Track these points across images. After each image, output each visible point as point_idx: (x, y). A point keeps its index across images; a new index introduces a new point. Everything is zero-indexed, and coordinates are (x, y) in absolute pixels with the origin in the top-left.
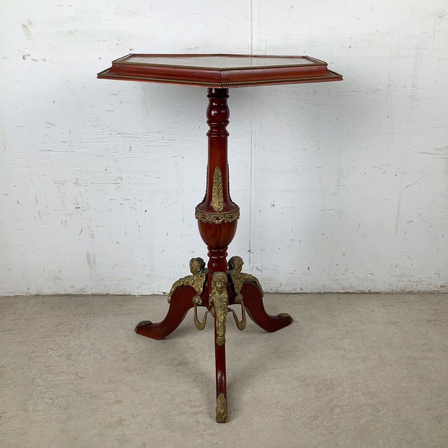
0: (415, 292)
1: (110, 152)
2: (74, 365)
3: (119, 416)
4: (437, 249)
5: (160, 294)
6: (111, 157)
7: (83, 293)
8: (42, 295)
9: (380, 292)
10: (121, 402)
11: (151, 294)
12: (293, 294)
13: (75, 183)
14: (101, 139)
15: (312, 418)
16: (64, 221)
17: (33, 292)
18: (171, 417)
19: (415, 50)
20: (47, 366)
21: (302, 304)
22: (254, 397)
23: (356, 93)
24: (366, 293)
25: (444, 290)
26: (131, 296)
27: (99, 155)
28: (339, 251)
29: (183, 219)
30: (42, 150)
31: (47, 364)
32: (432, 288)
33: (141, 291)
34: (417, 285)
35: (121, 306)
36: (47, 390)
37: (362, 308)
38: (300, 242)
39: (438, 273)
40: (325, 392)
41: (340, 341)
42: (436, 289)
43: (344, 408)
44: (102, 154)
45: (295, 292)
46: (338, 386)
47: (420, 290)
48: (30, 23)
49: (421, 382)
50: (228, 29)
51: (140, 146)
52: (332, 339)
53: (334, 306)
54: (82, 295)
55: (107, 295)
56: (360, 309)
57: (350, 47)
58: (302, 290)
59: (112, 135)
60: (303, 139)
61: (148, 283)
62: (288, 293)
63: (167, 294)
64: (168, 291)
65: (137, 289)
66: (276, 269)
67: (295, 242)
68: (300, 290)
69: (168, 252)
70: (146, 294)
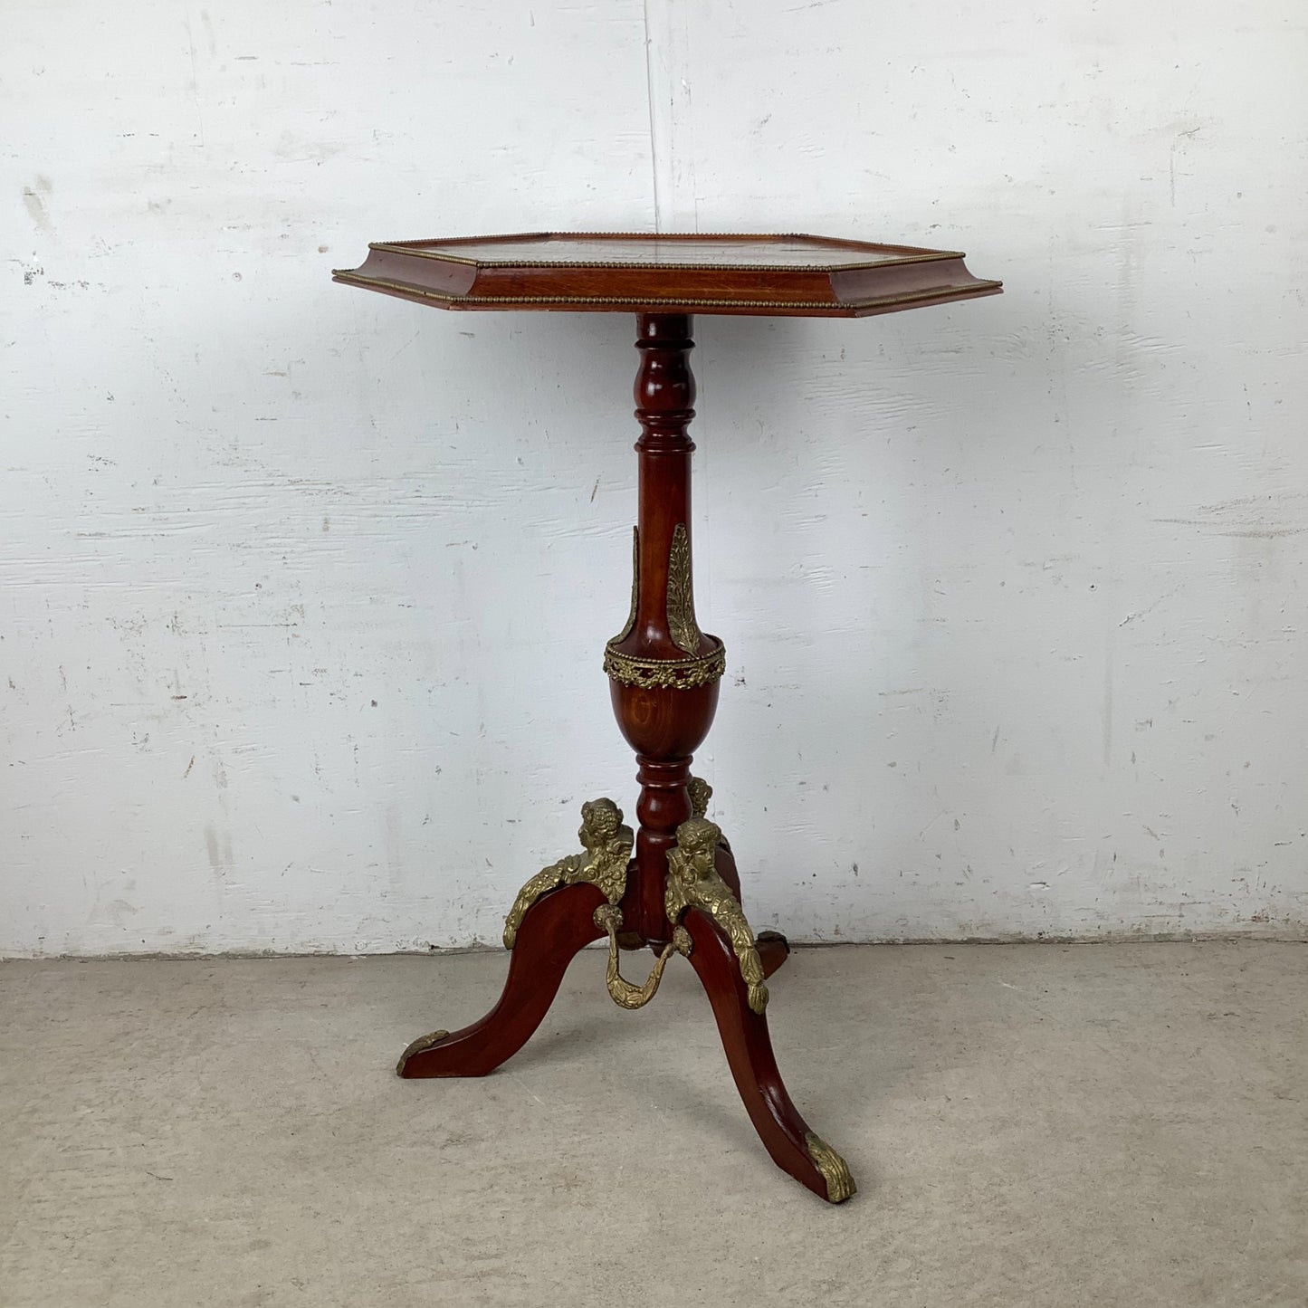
0: (1176, 937)
1: (269, 535)
2: (147, 1146)
3: (258, 1282)
4: (1233, 806)
5: (422, 950)
6: (272, 549)
7: (197, 951)
8: (81, 957)
9: (1073, 939)
10: (267, 1244)
11: (396, 949)
12: (812, 946)
13: (170, 626)
14: (242, 500)
15: (825, 1287)
16: (140, 738)
17: (55, 948)
18: (408, 1287)
19: (1120, 228)
20: (70, 1147)
21: (839, 975)
22: (660, 1231)
23: (958, 355)
24: (1031, 942)
25: (1263, 929)
26: (337, 959)
27: (238, 546)
28: (941, 814)
29: (482, 727)
30: (79, 535)
31: (68, 1144)
32: (1229, 925)
33: (365, 941)
34: (1181, 916)
35: (302, 987)
36: (60, 1213)
37: (1012, 983)
38: (826, 788)
39: (1242, 880)
40: (871, 1214)
42: (1239, 927)
43: (923, 1258)
44: (246, 540)
45: (820, 942)
46: (913, 1198)
47: (1190, 931)
48: (45, 184)
49: (1163, 1186)
50: (588, 186)
51: (352, 518)
52: (912, 1070)
53: (930, 978)
54: (193, 957)
55: (268, 956)
56: (1008, 985)
57: (934, 226)
58: (839, 936)
59: (272, 487)
60: (817, 487)
61: (386, 919)
62: (797, 944)
63: (443, 951)
64: (443, 942)
65: (353, 937)
66: (759, 873)
67: (811, 788)
68: (833, 933)
69: (440, 825)
70: (381, 951)
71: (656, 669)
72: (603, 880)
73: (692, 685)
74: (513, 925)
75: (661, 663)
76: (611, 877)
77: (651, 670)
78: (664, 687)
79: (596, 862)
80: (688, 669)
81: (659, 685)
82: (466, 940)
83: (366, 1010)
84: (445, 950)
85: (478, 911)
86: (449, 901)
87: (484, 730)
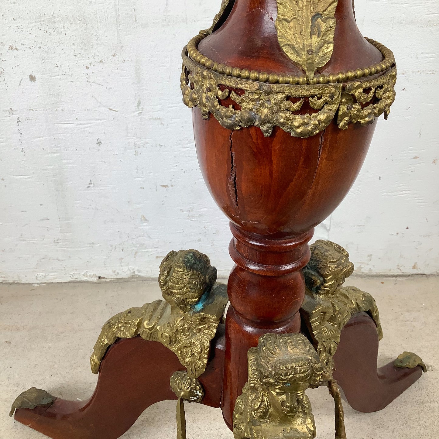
5: (90, 280)
12: (393, 276)
21: (426, 308)
29: (139, 104)
33: (43, 274)
38: (434, 162)
45: (400, 274)
58: (415, 270)
61: (60, 258)
62: (382, 275)
63: (108, 280)
64: (108, 273)
65: (33, 271)
66: (364, 226)
67: (422, 162)
68: (412, 267)
69: (102, 188)
70: (58, 280)
82: (126, 273)
83: (44, 349)
84: (110, 279)
85: (136, 253)
86: (112, 246)
87: (141, 107)
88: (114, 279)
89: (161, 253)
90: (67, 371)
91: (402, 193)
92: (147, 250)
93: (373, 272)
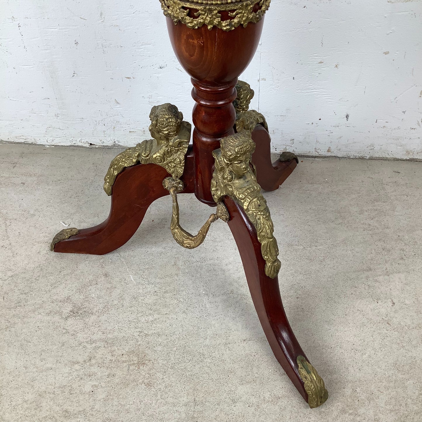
5: (84, 145)
11: (70, 144)
12: (312, 157)
21: (327, 182)
26: (38, 146)
28: (412, 86)
29: (101, 14)
33: (51, 138)
35: (14, 167)
40: (337, 417)
41: (386, 277)
45: (318, 155)
46: (367, 403)
52: (370, 272)
58: (329, 153)
64: (97, 142)
65: (44, 136)
66: (285, 116)
67: (326, 66)
68: (326, 151)
69: (83, 78)
70: (62, 144)
71: (202, 11)
72: (167, 164)
73: (236, 26)
74: (108, 182)
75: (207, 4)
76: (173, 162)
77: (197, 10)
78: (209, 27)
79: (162, 151)
80: (233, 11)
81: (204, 25)
82: (109, 142)
83: (46, 190)
84: (98, 146)
85: (114, 127)
86: (96, 121)
87: (103, 17)
88: (102, 146)
89: (133, 129)
90: (58, 205)
91: (312, 90)
92: (122, 126)
93: (296, 153)
